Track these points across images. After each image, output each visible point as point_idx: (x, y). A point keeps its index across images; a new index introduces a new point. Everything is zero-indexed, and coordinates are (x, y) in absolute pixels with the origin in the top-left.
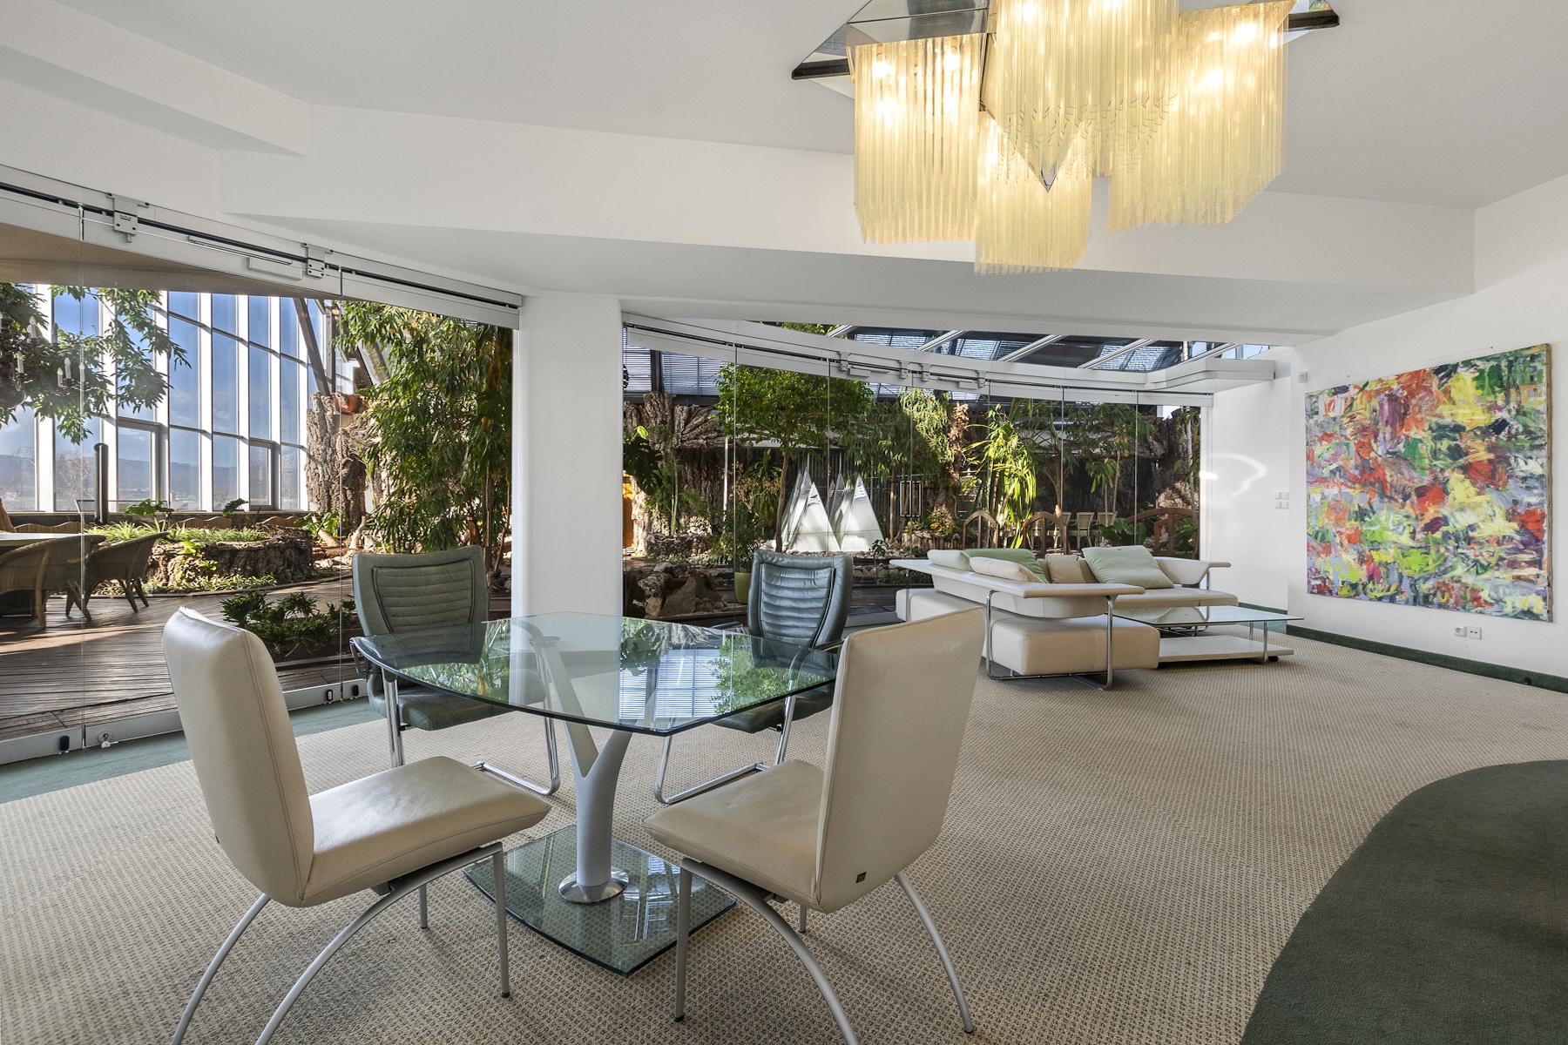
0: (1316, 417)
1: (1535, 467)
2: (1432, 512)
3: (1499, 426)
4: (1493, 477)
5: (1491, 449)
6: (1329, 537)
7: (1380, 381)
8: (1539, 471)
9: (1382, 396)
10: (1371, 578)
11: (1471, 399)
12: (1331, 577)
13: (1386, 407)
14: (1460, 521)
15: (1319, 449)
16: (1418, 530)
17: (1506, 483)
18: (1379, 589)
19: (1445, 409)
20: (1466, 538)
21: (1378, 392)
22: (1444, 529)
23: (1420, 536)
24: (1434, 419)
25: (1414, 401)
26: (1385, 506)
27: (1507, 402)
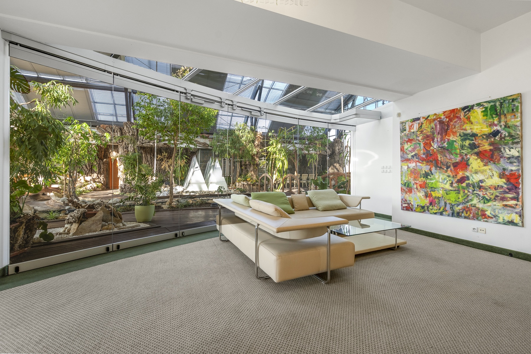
0: (405, 132)
1: (514, 152)
2: (461, 174)
3: (495, 133)
4: (492, 157)
5: (491, 144)
6: (411, 185)
7: (435, 114)
8: (517, 154)
9: (436, 121)
10: (431, 204)
11: (481, 121)
12: (412, 203)
13: (438, 126)
14: (475, 178)
15: (406, 146)
16: (454, 182)
17: (499, 160)
18: (435, 209)
19: (468, 127)
20: (479, 186)
21: (434, 120)
22: (467, 182)
23: (455, 185)
24: (462, 131)
25: (452, 123)
26: (438, 171)
27: (500, 122)
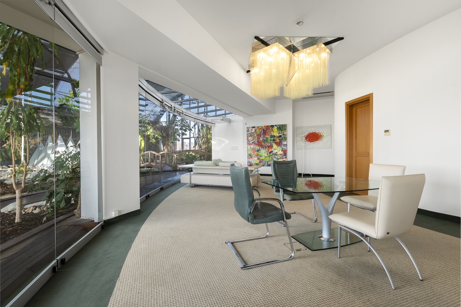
0: (249, 132)
1: (285, 143)
2: (270, 150)
3: (280, 136)
4: (280, 144)
5: (279, 140)
6: (252, 155)
7: (261, 126)
8: (286, 144)
9: (262, 129)
10: (260, 162)
11: (276, 132)
12: (252, 163)
13: (262, 131)
14: (275, 152)
15: (250, 138)
16: (268, 153)
17: (281, 145)
18: (261, 164)
19: (272, 133)
20: (276, 154)
21: (261, 129)
22: (272, 153)
23: (268, 154)
24: (271, 134)
25: (267, 131)
26: (262, 149)
27: (281, 133)
